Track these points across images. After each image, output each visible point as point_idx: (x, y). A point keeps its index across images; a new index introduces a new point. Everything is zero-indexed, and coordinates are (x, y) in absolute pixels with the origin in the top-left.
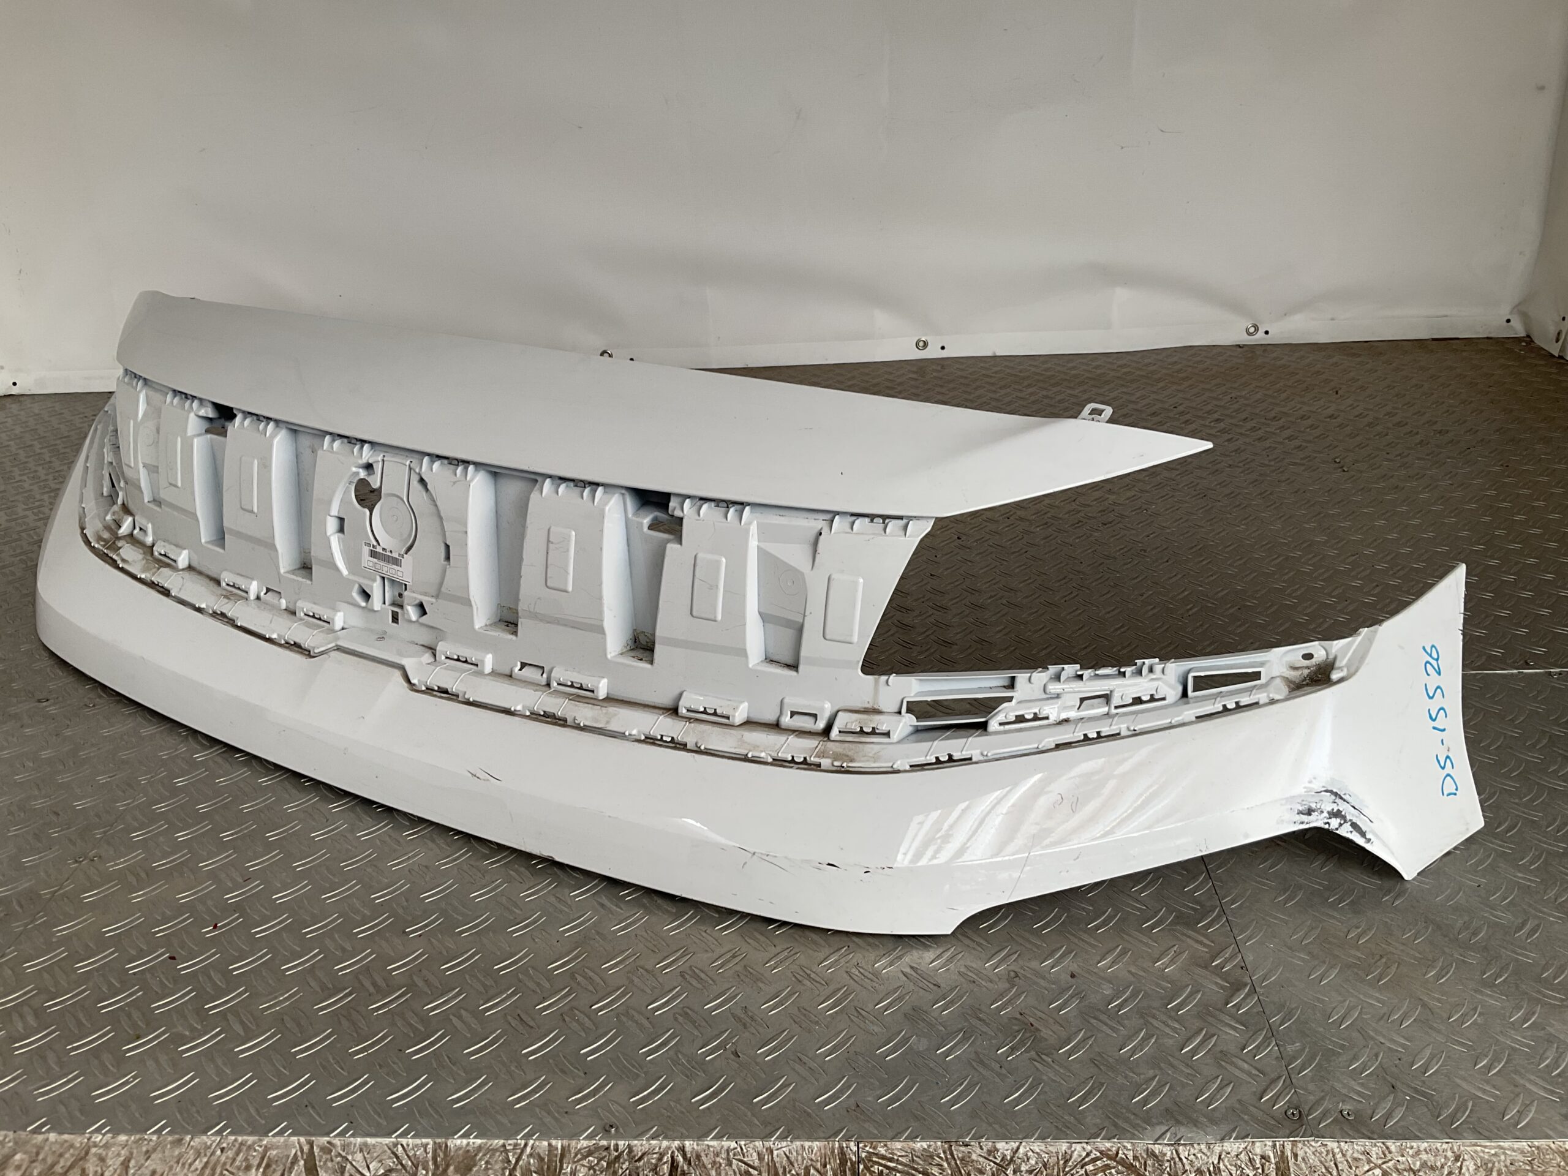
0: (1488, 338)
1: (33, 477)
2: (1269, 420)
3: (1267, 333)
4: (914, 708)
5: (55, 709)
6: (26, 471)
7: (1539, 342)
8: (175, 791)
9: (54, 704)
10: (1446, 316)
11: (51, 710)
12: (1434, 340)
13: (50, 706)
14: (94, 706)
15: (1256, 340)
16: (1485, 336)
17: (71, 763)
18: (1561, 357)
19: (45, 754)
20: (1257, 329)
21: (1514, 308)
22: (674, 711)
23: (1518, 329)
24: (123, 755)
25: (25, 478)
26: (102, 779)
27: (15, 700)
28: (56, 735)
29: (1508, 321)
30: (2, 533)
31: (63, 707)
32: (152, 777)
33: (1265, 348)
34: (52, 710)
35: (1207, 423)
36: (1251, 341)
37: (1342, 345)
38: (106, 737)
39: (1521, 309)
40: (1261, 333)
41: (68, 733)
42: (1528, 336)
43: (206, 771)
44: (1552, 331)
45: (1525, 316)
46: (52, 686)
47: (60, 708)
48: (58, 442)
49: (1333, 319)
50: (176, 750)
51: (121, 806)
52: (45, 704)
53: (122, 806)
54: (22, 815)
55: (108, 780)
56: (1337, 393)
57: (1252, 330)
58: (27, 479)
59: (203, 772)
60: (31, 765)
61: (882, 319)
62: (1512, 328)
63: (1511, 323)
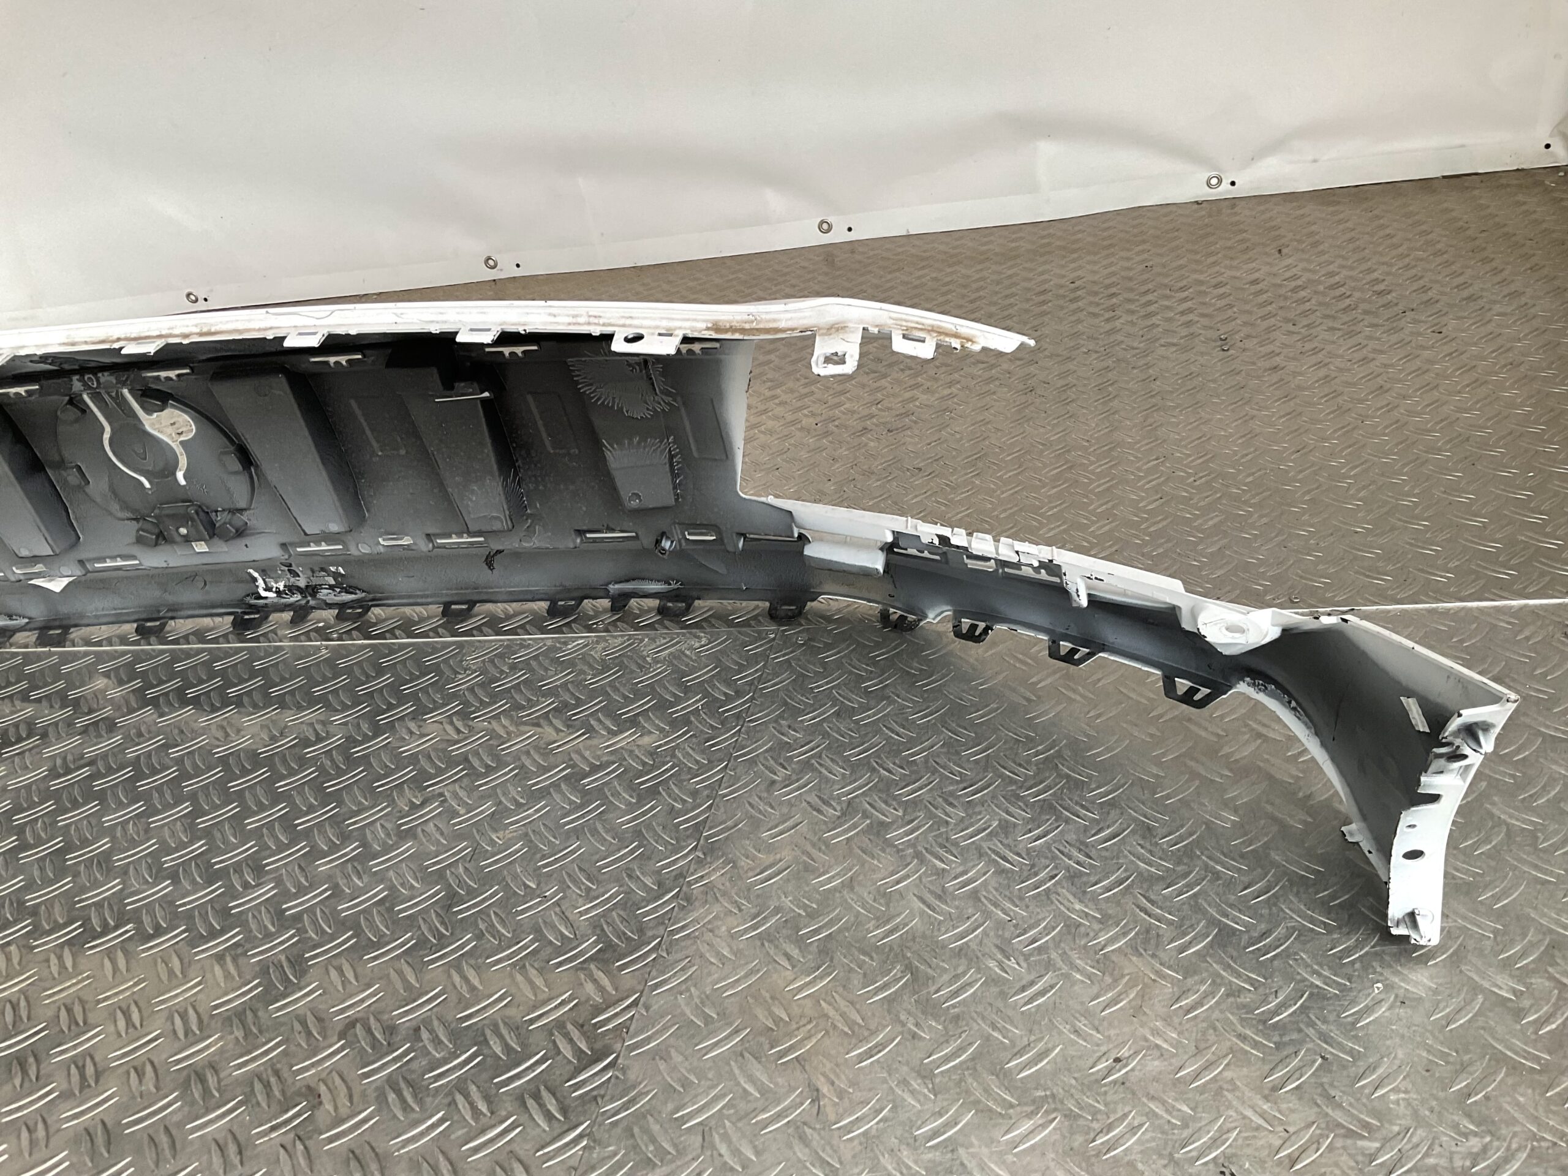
0: (1518, 170)
3: (1233, 183)
10: (1464, 146)
12: (1444, 177)
15: (1220, 194)
16: (1515, 167)
20: (1220, 181)
21: (1553, 130)
23: (1560, 155)
29: (1548, 146)
33: (1234, 202)
36: (1211, 195)
39: (1561, 128)
40: (1225, 185)
49: (1315, 161)
57: (1214, 181)
61: (775, 201)
62: (1551, 153)
63: (1552, 148)
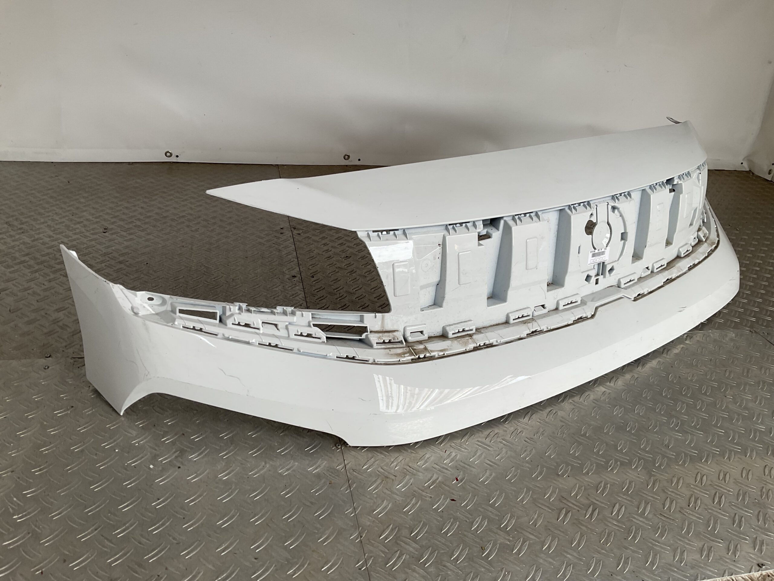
7: (757, 173)
10: (719, 160)
16: (732, 170)
18: (771, 181)
21: (745, 158)
23: (746, 167)
29: (742, 163)
39: (749, 159)
42: (750, 171)
44: (766, 169)
45: (750, 162)
62: (744, 167)
63: (743, 164)
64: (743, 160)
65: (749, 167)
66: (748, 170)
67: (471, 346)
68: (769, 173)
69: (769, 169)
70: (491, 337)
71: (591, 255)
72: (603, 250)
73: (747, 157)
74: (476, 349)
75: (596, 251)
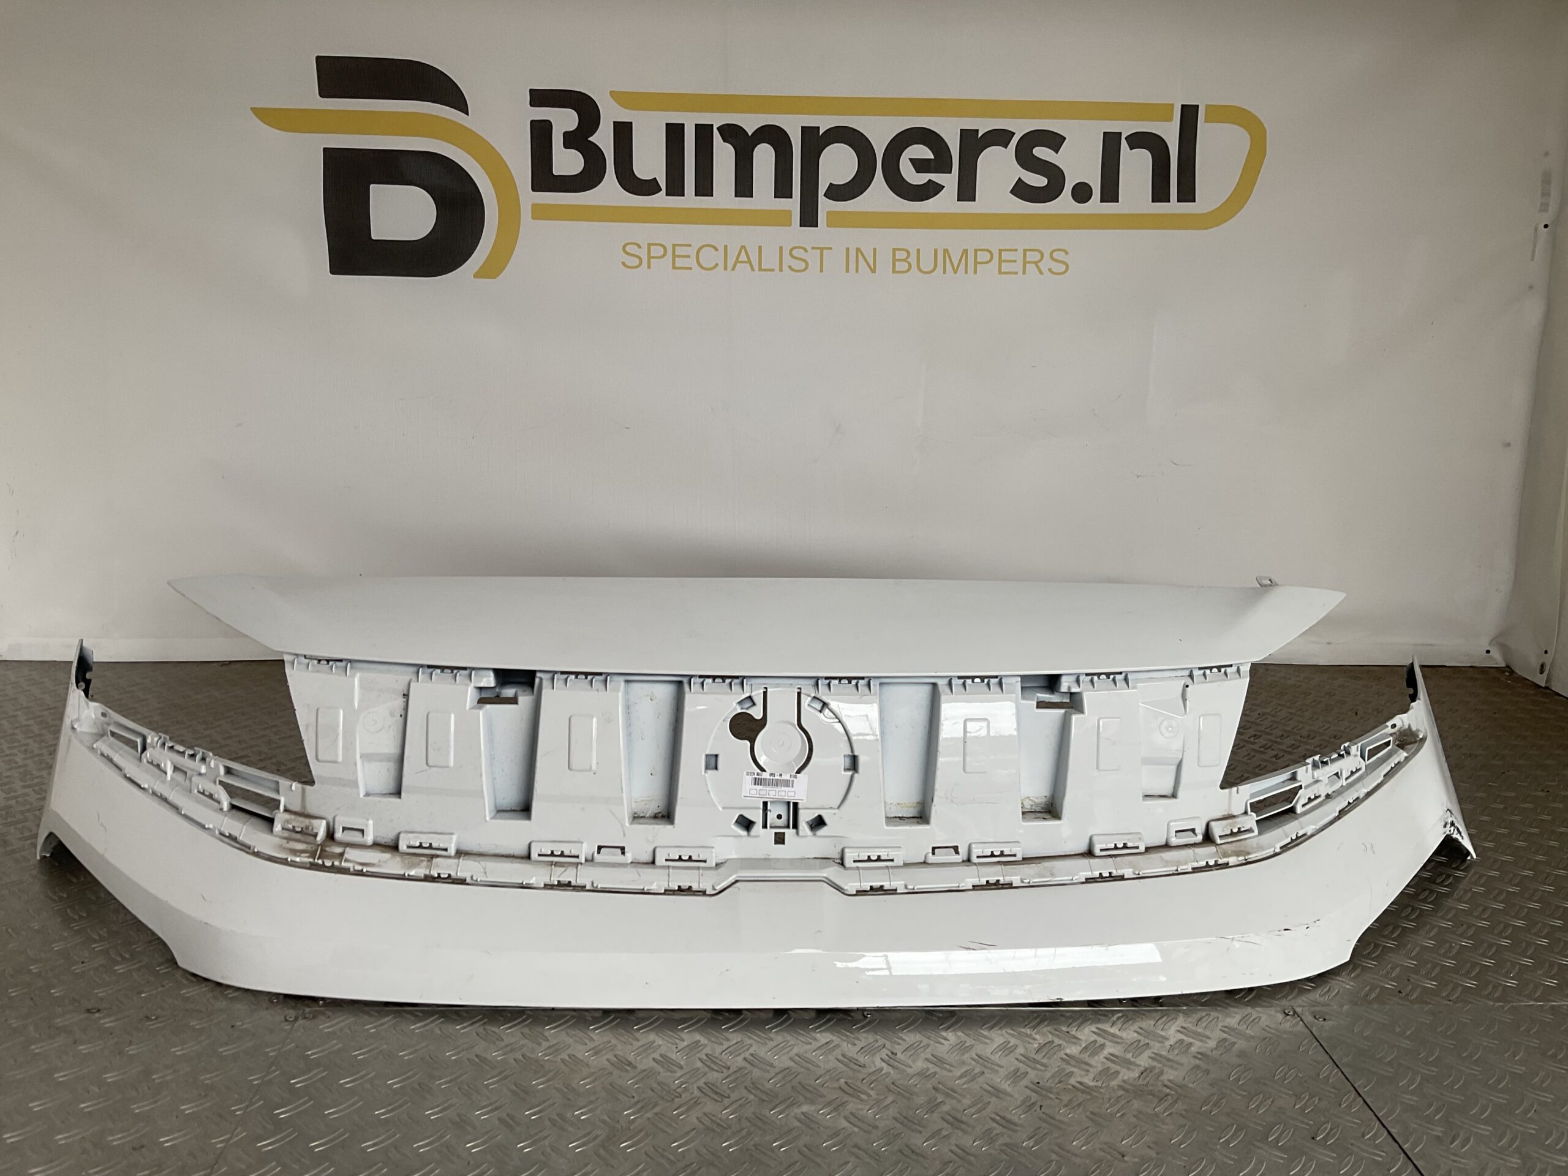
0: (1471, 667)
1: (25, 751)
2: (1304, 738)
4: (1256, 807)
5: (111, 1022)
6: (15, 744)
7: (1519, 672)
8: (278, 1125)
9: (109, 1016)
11: (106, 1023)
13: (103, 1018)
14: (156, 1019)
16: (1469, 665)
17: (146, 1088)
18: (1547, 688)
19: (110, 1077)
21: (1492, 640)
22: (1089, 853)
23: (1497, 659)
24: (206, 1078)
25: (15, 751)
26: (187, 1109)
27: (59, 1010)
28: (120, 1054)
30: (4, 813)
31: (120, 1019)
32: (247, 1107)
34: (108, 1023)
35: (1247, 739)
37: (1341, 668)
38: (180, 1056)
39: (1500, 640)
41: (132, 1050)
42: (1508, 666)
43: (310, 1100)
44: (1535, 663)
45: (1504, 649)
46: (100, 992)
47: (116, 1020)
48: (46, 713)
50: (268, 1073)
51: (218, 1143)
52: (97, 1015)
53: (221, 1142)
54: (100, 1153)
55: (195, 1109)
56: (1356, 714)
58: (18, 753)
59: (305, 1103)
60: (97, 1090)
62: (1491, 657)
63: (1490, 654)
64: (1490, 643)
65: (1505, 660)
66: (1503, 665)
67: (420, 871)
68: (1542, 672)
69: (1540, 663)
70: (465, 868)
71: (750, 779)
72: (786, 777)
73: (1496, 637)
74: (428, 879)
75: (765, 775)
